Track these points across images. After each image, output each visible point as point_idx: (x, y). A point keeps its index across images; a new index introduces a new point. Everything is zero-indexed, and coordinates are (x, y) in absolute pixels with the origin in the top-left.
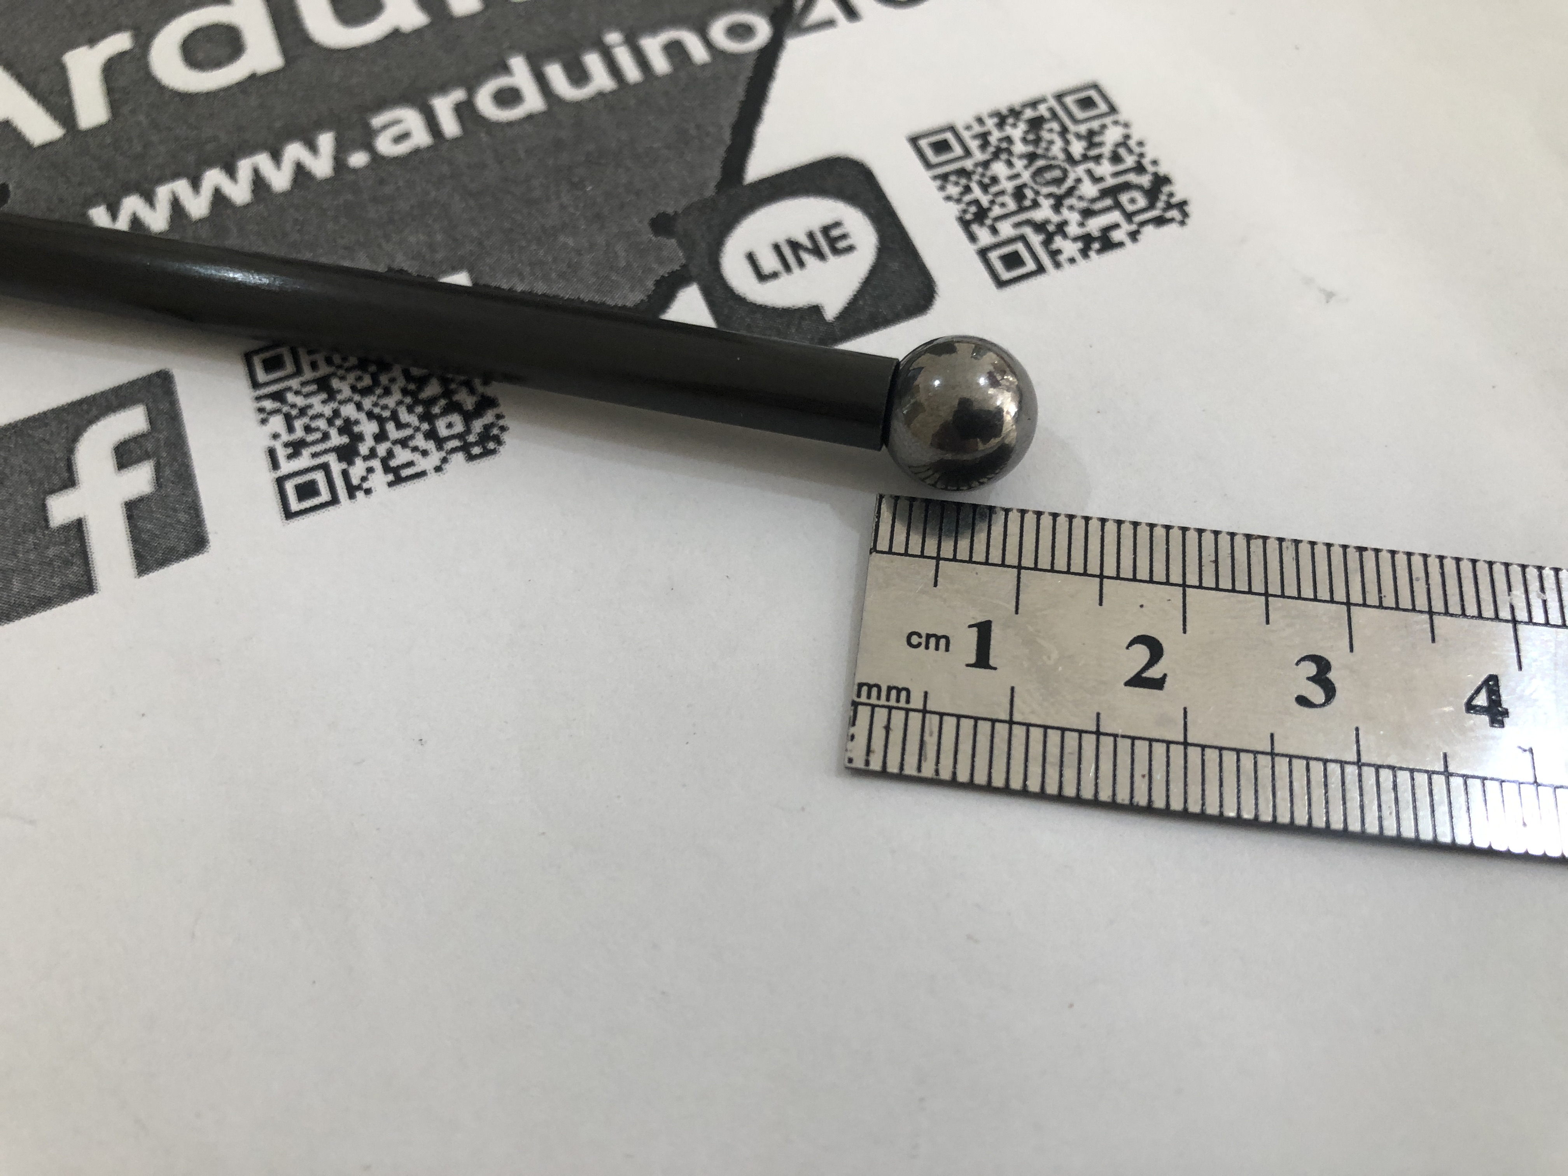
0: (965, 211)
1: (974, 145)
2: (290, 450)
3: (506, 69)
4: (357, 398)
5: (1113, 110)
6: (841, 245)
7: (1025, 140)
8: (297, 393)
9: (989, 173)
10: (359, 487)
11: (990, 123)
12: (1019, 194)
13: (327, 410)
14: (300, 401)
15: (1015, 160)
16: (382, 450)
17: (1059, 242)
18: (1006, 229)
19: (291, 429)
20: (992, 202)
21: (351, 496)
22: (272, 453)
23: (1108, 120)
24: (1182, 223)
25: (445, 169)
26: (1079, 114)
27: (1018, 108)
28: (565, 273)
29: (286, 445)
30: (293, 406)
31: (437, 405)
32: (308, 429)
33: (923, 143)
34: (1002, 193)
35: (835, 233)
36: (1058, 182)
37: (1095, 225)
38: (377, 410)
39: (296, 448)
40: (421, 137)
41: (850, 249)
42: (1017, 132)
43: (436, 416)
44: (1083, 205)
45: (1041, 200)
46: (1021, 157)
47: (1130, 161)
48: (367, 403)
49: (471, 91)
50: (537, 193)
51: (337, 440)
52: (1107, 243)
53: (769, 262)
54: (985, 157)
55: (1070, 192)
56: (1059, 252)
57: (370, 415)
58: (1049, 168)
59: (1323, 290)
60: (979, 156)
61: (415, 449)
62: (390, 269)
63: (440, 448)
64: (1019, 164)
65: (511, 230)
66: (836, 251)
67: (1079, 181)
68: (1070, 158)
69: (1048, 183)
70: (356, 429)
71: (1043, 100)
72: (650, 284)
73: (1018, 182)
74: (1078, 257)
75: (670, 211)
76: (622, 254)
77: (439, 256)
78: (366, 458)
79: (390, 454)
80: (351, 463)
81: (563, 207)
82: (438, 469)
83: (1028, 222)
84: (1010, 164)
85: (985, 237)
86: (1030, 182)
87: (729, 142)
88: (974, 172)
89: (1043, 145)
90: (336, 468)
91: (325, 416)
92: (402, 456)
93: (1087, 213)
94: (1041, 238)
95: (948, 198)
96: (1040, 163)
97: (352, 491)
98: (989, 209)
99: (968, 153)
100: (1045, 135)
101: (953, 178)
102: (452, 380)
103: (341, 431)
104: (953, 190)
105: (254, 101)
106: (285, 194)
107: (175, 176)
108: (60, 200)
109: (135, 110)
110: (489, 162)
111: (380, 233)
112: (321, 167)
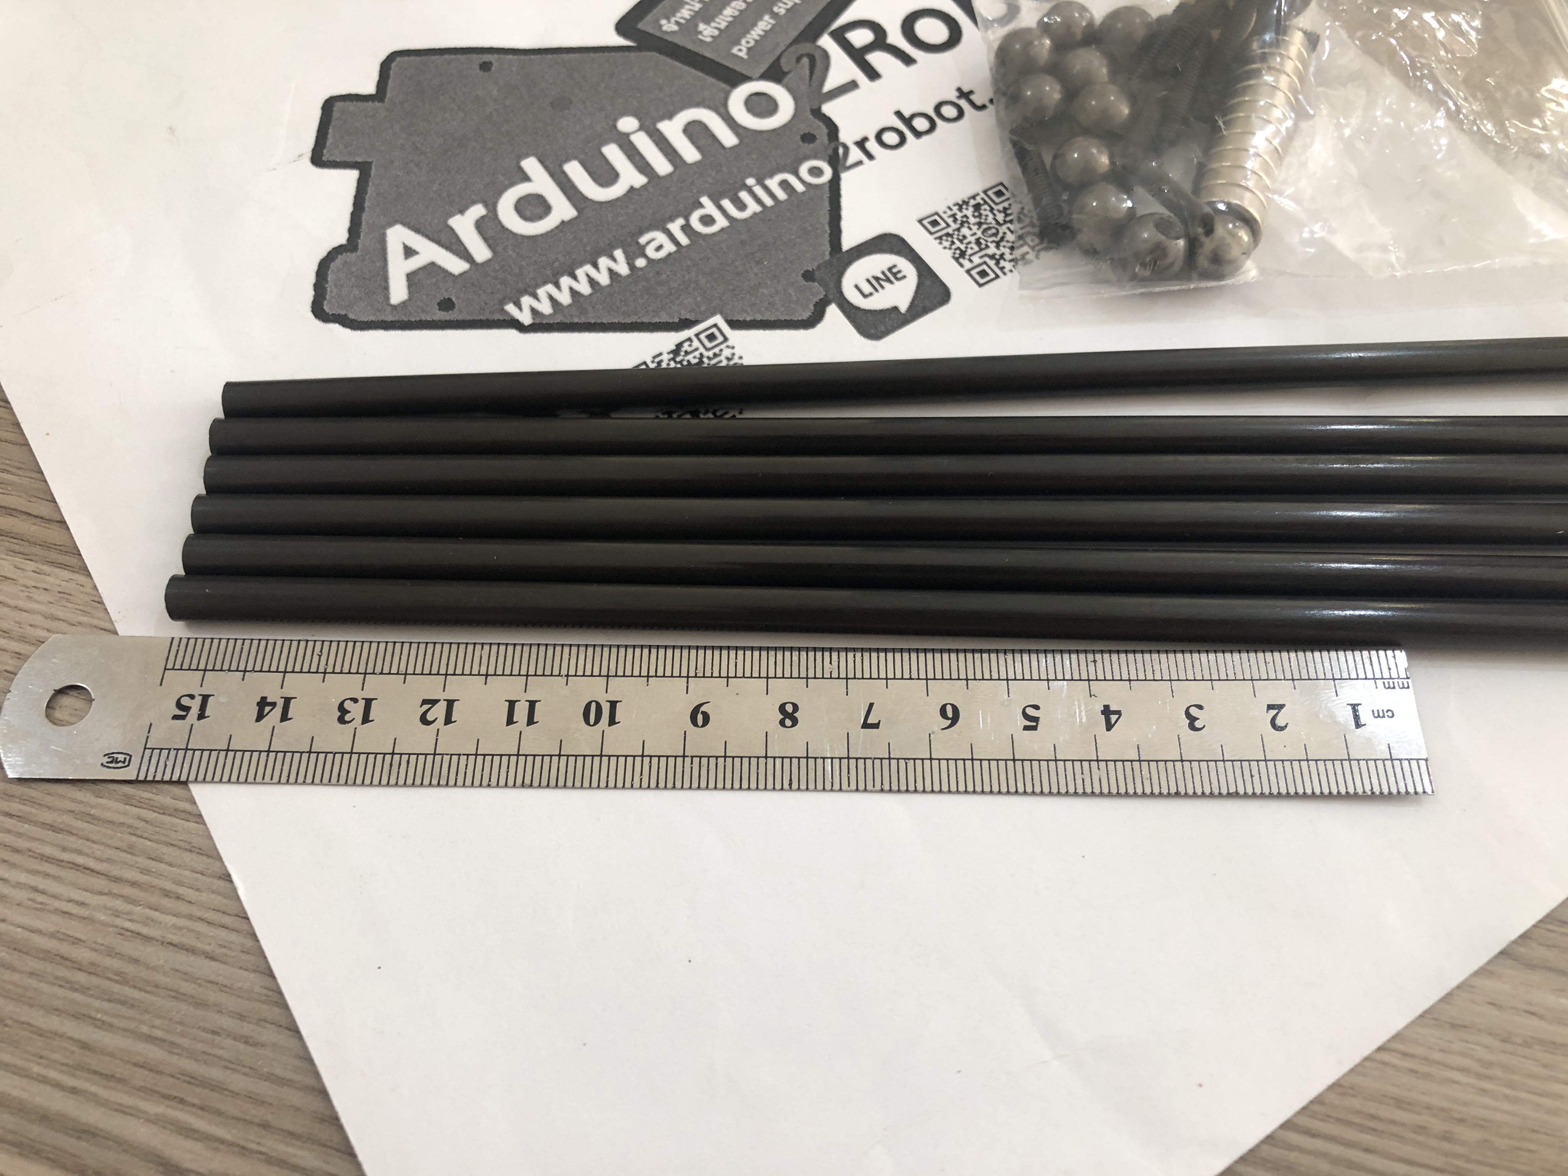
0: (954, 254)
1: (950, 221)
3: (701, 205)
6: (899, 275)
7: (974, 216)
9: (961, 234)
11: (955, 209)
12: (978, 242)
15: (972, 226)
17: (1002, 263)
18: (976, 260)
20: (966, 248)
23: (1011, 201)
25: (689, 263)
27: (967, 200)
33: (925, 222)
34: (970, 243)
35: (894, 270)
36: (996, 235)
37: (1017, 253)
40: (670, 247)
41: (904, 277)
42: (969, 212)
44: (1009, 245)
45: (989, 244)
46: (974, 224)
49: (687, 219)
50: (741, 269)
52: (1025, 262)
53: (866, 288)
54: (958, 226)
56: (1003, 268)
58: (989, 228)
60: (954, 226)
62: (680, 320)
64: (975, 228)
65: (734, 290)
66: (897, 279)
67: (1005, 233)
68: (998, 223)
69: (991, 236)
71: (978, 194)
72: (811, 307)
73: (977, 237)
75: (810, 269)
76: (793, 293)
77: (703, 308)
81: (756, 274)
83: (986, 255)
84: (970, 229)
85: (967, 265)
87: (829, 232)
88: (954, 234)
89: (983, 217)
93: (1012, 248)
94: (994, 262)
95: (945, 248)
96: (984, 226)
98: (966, 251)
99: (948, 225)
100: (982, 212)
101: (944, 238)
104: (947, 244)
105: (570, 236)
106: (610, 286)
107: (545, 283)
108: (485, 303)
109: (505, 249)
110: (710, 256)
111: (668, 301)
112: (623, 269)
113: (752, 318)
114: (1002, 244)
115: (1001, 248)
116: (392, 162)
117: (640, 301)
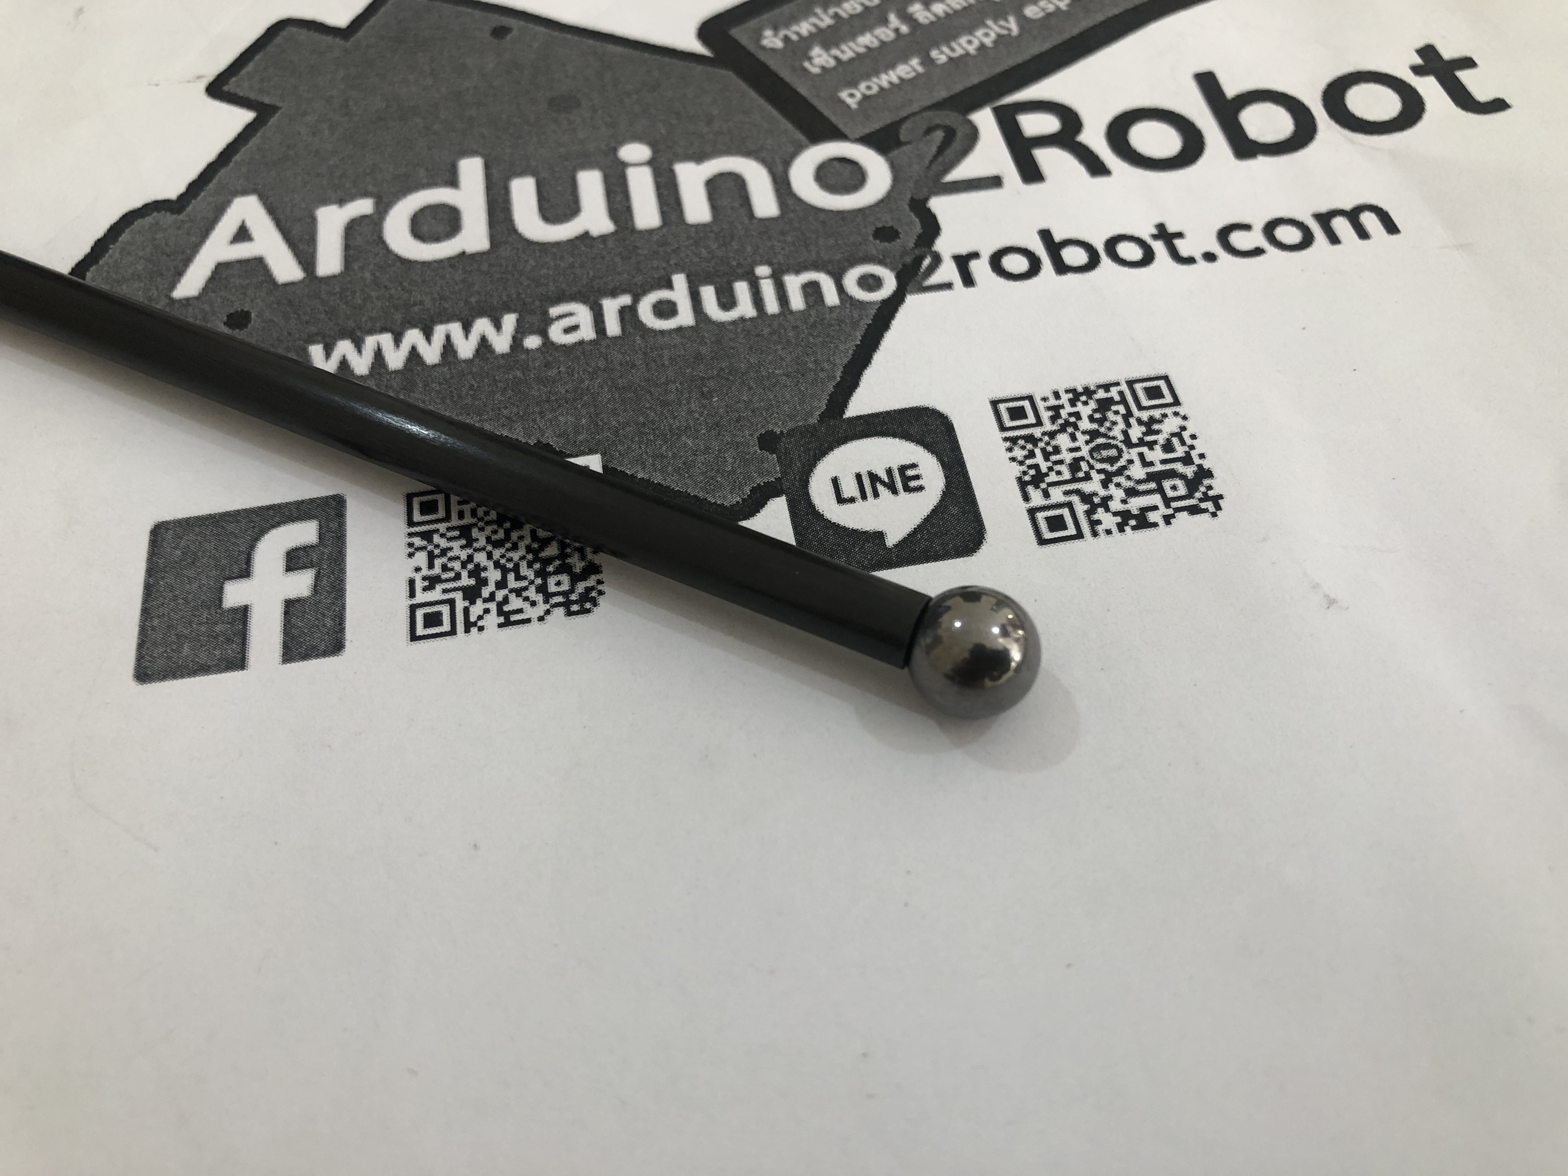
0: (1025, 473)
1: (1046, 415)
2: (426, 583)
3: (669, 285)
4: (489, 548)
5: (1177, 402)
6: (913, 484)
7: (1091, 419)
8: (442, 536)
9: (1053, 443)
10: (474, 624)
11: (1065, 398)
12: (1075, 466)
13: (464, 555)
14: (444, 543)
15: (1078, 435)
16: (500, 595)
17: (1100, 514)
18: (1057, 496)
19: (431, 566)
20: (1050, 469)
21: (467, 631)
22: (412, 583)
23: (1169, 411)
24: (1214, 515)
25: (602, 364)
26: (1145, 402)
27: (1092, 388)
28: (679, 468)
29: (424, 578)
30: (437, 546)
31: (552, 564)
32: (445, 568)
33: (1002, 407)
34: (1061, 462)
35: (910, 473)
36: (1112, 460)
37: (1135, 504)
38: (503, 561)
39: (432, 582)
40: (587, 332)
41: (921, 488)
42: (1086, 410)
43: (550, 574)
44: (1129, 484)
45: (1093, 474)
46: (1084, 433)
47: (1180, 451)
48: (497, 553)
49: (636, 300)
50: (671, 397)
51: (466, 581)
52: (1142, 522)
53: (850, 489)
54: (1055, 427)
55: (1120, 472)
56: (1099, 522)
57: (497, 565)
58: (1107, 446)
59: (1327, 596)
60: (1048, 427)
61: (526, 599)
62: (539, 443)
63: (546, 601)
64: (1082, 439)
65: (644, 424)
66: (907, 489)
67: (1131, 462)
68: (1127, 440)
69: (1102, 461)
70: (483, 575)
71: (1117, 384)
72: (747, 490)
73: (1077, 455)
74: (1115, 529)
75: (778, 430)
76: (730, 460)
77: (581, 438)
78: (485, 601)
79: (506, 600)
80: (473, 602)
81: (690, 412)
82: (541, 619)
83: (1078, 492)
84: (1073, 438)
85: (1037, 499)
86: (1088, 458)
87: (838, 379)
88: (1040, 440)
89: (1108, 424)
90: (460, 604)
91: (460, 559)
92: (515, 603)
93: (1131, 492)
94: (1086, 507)
95: (1013, 459)
96: (1101, 441)
97: (469, 626)
98: (1047, 475)
99: (1039, 423)
100: (1111, 416)
101: (1021, 442)
102: (569, 546)
103: (471, 575)
104: (1019, 453)
105: (459, 276)
106: (467, 362)
107: (383, 330)
108: (289, 334)
109: (362, 268)
110: (638, 363)
111: (537, 409)
112: (501, 343)
113: (646, 477)
114: (1116, 480)
115: (1112, 486)
116: (305, 114)
117: (498, 396)
